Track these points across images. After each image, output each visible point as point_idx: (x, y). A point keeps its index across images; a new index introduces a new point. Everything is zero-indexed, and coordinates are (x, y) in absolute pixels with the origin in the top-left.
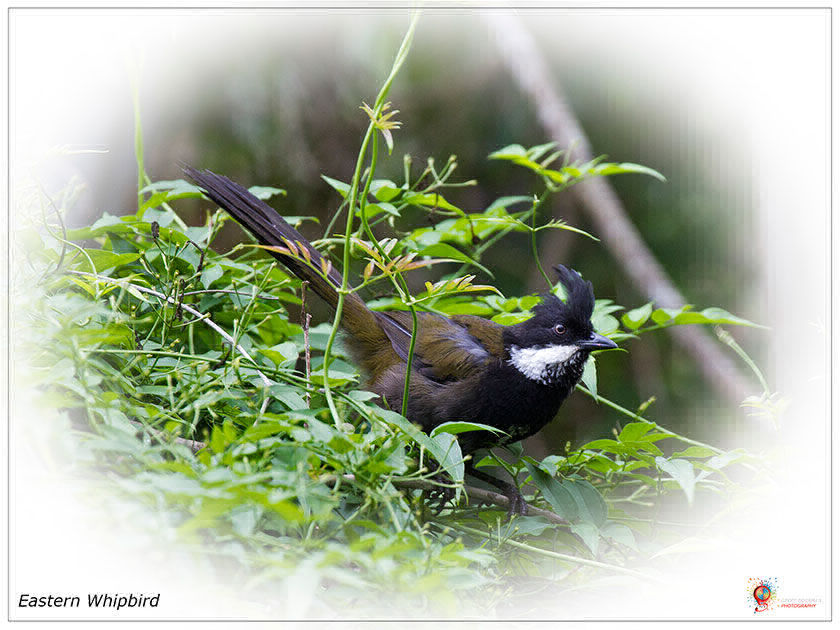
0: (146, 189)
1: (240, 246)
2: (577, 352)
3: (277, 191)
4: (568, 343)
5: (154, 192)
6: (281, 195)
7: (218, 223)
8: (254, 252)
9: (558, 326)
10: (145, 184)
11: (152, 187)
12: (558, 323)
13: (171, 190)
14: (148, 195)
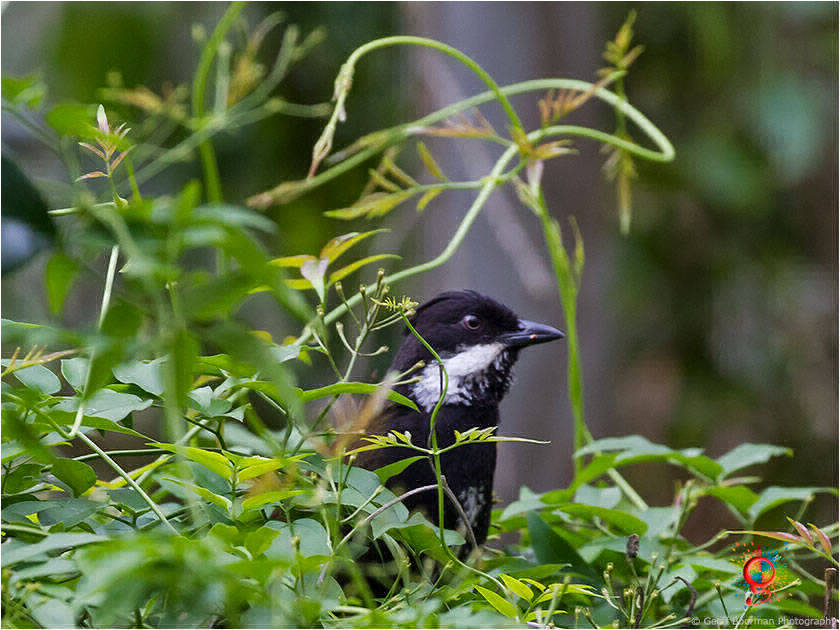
0: (586, 450)
1: (723, 535)
2: (502, 352)
3: (777, 451)
4: (488, 341)
5: (599, 454)
6: (783, 457)
7: (688, 501)
8: (744, 542)
9: (468, 318)
10: (584, 443)
11: (595, 447)
12: (468, 314)
13: (622, 450)
14: (588, 459)
